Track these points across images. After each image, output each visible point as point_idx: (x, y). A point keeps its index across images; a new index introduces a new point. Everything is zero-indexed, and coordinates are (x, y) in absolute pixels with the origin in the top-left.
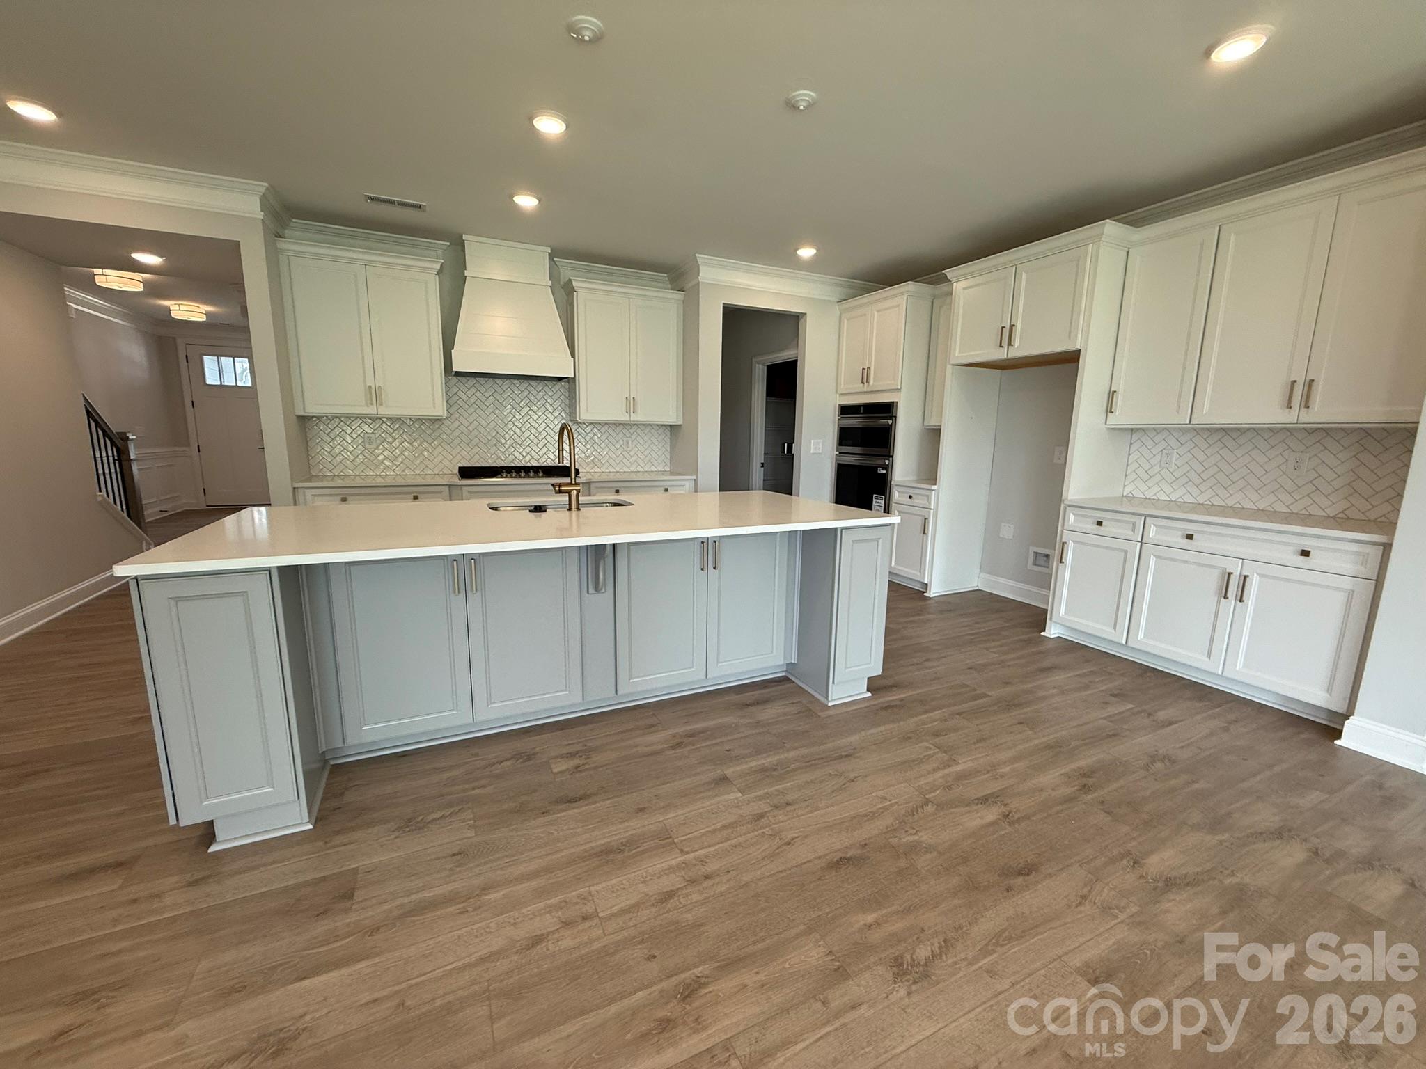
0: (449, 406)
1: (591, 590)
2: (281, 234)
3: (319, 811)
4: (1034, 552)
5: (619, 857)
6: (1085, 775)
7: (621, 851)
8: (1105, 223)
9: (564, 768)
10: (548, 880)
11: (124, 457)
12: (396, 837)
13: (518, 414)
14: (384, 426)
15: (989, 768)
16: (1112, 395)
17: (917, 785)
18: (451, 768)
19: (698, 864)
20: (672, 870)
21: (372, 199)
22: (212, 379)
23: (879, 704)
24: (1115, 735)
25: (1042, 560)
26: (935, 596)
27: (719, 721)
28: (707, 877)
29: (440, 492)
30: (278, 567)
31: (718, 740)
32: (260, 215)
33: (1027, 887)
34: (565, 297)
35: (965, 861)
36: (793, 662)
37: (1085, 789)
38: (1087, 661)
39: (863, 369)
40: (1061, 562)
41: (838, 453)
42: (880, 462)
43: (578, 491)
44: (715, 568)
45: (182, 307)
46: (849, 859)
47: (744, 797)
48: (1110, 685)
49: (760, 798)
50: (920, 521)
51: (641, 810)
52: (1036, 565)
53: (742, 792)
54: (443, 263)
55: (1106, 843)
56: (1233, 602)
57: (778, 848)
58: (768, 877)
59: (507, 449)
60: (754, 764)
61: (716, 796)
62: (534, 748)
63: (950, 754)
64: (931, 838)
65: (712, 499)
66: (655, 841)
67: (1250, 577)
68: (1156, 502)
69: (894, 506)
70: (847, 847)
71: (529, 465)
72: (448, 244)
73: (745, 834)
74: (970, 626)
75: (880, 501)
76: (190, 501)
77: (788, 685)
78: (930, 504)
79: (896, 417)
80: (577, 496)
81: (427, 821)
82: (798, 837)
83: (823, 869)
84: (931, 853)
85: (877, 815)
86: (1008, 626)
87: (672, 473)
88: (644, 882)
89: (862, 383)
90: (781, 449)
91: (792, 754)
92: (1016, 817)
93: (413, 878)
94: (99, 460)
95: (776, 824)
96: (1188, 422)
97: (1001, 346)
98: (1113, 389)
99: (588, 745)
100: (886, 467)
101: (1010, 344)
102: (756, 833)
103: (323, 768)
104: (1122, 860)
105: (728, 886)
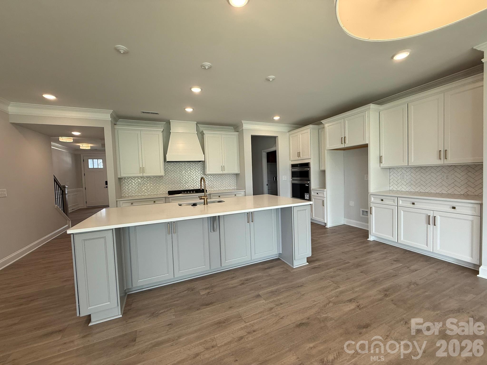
0: (165, 172)
1: (212, 231)
2: (116, 124)
3: (124, 310)
4: (362, 211)
5: (224, 324)
6: (386, 291)
7: (225, 322)
8: (370, 105)
9: (204, 293)
10: (200, 333)
11: (64, 193)
12: (149, 319)
13: (186, 173)
14: (145, 179)
15: (351, 289)
16: (381, 157)
17: (326, 296)
18: (167, 294)
19: (251, 327)
20: (242, 329)
21: (143, 112)
22: (90, 166)
23: (311, 267)
24: (396, 275)
25: (365, 213)
26: (329, 227)
27: (256, 275)
28: (254, 331)
29: (162, 200)
30: (115, 228)
31: (256, 282)
32: (110, 119)
33: (367, 332)
34: (201, 136)
35: (344, 323)
36: (281, 253)
37: (386, 295)
38: (384, 249)
39: (298, 152)
40: (371, 214)
41: (292, 180)
42: (306, 182)
43: (207, 198)
44: (252, 222)
45: (83, 145)
46: (303, 323)
47: (266, 302)
48: (394, 257)
49: (272, 302)
50: (321, 201)
51: (230, 307)
52: (363, 215)
53: (265, 300)
54: (164, 129)
55: (395, 316)
56: (432, 226)
57: (278, 320)
58: (275, 331)
59: (183, 185)
60: (269, 290)
61: (256, 302)
62: (194, 286)
63: (337, 284)
64: (332, 315)
65: (251, 198)
66: (236, 318)
67: (436, 216)
68: (401, 192)
69: (312, 197)
70: (302, 319)
71: (191, 189)
72: (165, 123)
73: (267, 315)
74: (342, 237)
75: (307, 195)
76: (82, 206)
77: (279, 261)
78: (324, 196)
79: (310, 167)
80: (207, 200)
81: (159, 313)
82: (285, 316)
83: (294, 327)
84: (332, 320)
85: (312, 307)
86: (355, 237)
87: (237, 189)
88: (232, 333)
89: (298, 157)
90: (273, 179)
91: (282, 286)
92: (362, 306)
93: (155, 333)
94: (56, 194)
95: (277, 311)
96: (407, 165)
97: (342, 143)
98: (381, 156)
99: (212, 285)
100: (308, 184)
101: (345, 143)
102: (270, 315)
103: (125, 295)
104: (401, 322)
105: (261, 334)
